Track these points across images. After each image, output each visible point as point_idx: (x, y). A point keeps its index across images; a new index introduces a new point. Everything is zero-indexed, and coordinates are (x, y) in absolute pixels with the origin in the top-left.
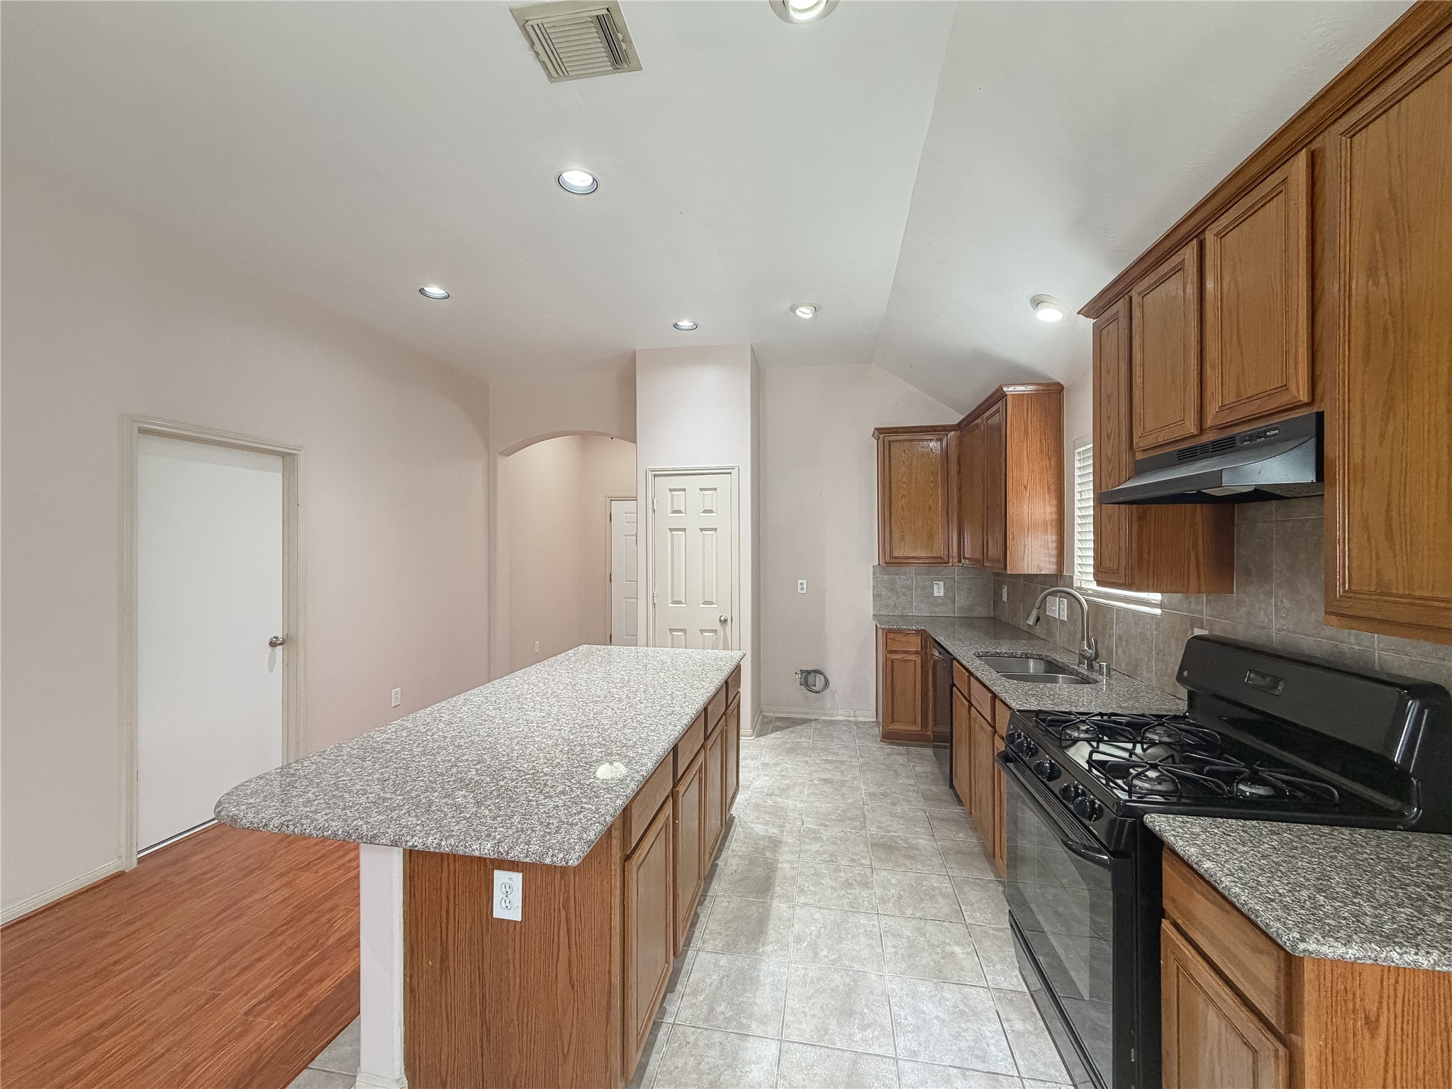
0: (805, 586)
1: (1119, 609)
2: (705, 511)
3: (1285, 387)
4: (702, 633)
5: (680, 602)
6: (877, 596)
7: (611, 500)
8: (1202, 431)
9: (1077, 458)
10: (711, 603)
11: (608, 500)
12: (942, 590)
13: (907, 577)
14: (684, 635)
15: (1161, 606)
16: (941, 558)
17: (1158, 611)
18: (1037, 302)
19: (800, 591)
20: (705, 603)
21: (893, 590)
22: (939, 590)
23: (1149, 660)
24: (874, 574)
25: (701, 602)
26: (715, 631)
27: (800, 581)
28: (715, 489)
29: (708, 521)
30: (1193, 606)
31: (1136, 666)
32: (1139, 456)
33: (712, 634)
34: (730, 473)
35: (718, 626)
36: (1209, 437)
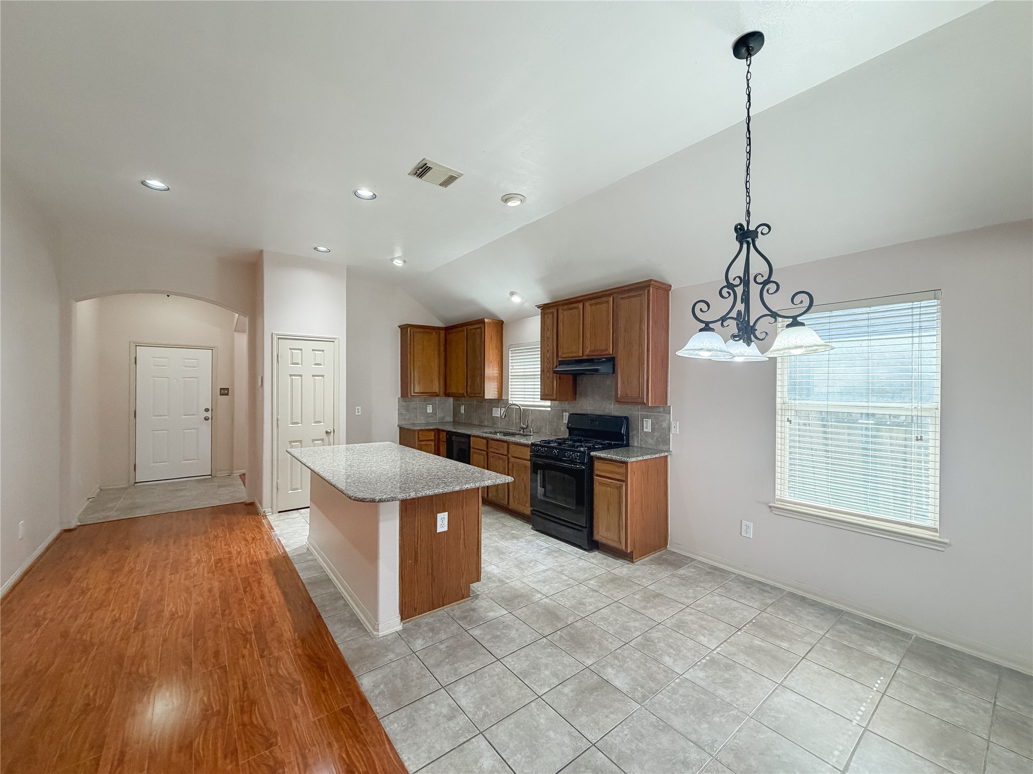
0: (360, 411)
1: (532, 410)
2: (316, 364)
3: (607, 350)
4: (313, 442)
5: (297, 423)
6: (400, 414)
7: (136, 346)
8: (583, 355)
9: (510, 352)
10: (320, 422)
11: (133, 346)
12: (431, 410)
13: (416, 403)
14: (300, 444)
15: (550, 407)
16: (436, 393)
17: (550, 409)
18: (512, 294)
19: (357, 414)
20: (316, 422)
21: (407, 410)
22: (430, 409)
23: (546, 425)
24: (399, 402)
25: (313, 422)
26: (322, 440)
27: (357, 408)
28: (323, 351)
29: (318, 370)
30: (563, 406)
31: (540, 429)
32: (560, 359)
33: (320, 442)
34: (333, 342)
35: (324, 436)
36: (585, 357)
